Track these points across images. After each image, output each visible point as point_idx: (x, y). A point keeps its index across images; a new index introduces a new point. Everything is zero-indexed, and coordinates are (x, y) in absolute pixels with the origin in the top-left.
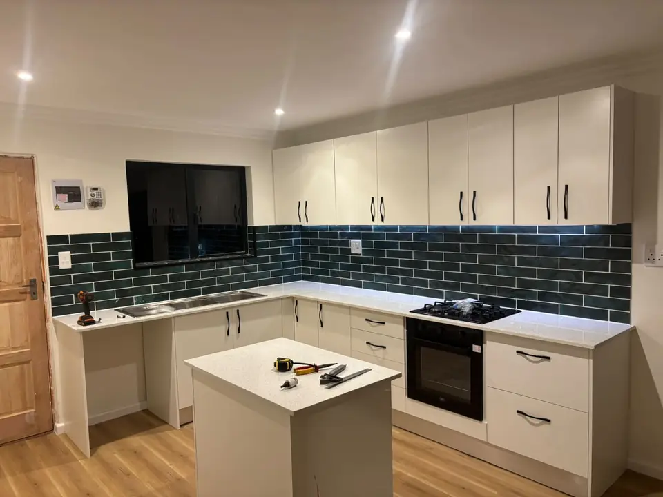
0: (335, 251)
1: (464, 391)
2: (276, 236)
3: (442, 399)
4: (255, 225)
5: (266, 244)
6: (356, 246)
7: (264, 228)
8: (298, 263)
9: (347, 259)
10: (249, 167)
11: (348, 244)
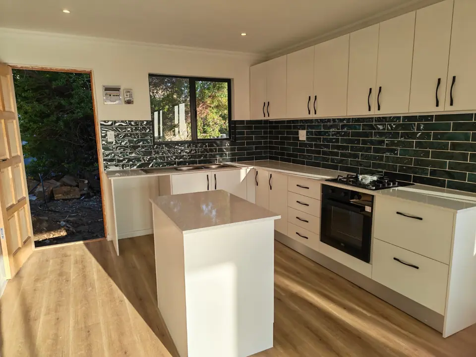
0: (289, 138)
1: (357, 239)
2: (250, 128)
3: (342, 244)
4: (235, 120)
5: (243, 133)
6: (303, 135)
7: (242, 122)
8: (266, 148)
9: (296, 144)
10: (233, 79)
11: (297, 133)
